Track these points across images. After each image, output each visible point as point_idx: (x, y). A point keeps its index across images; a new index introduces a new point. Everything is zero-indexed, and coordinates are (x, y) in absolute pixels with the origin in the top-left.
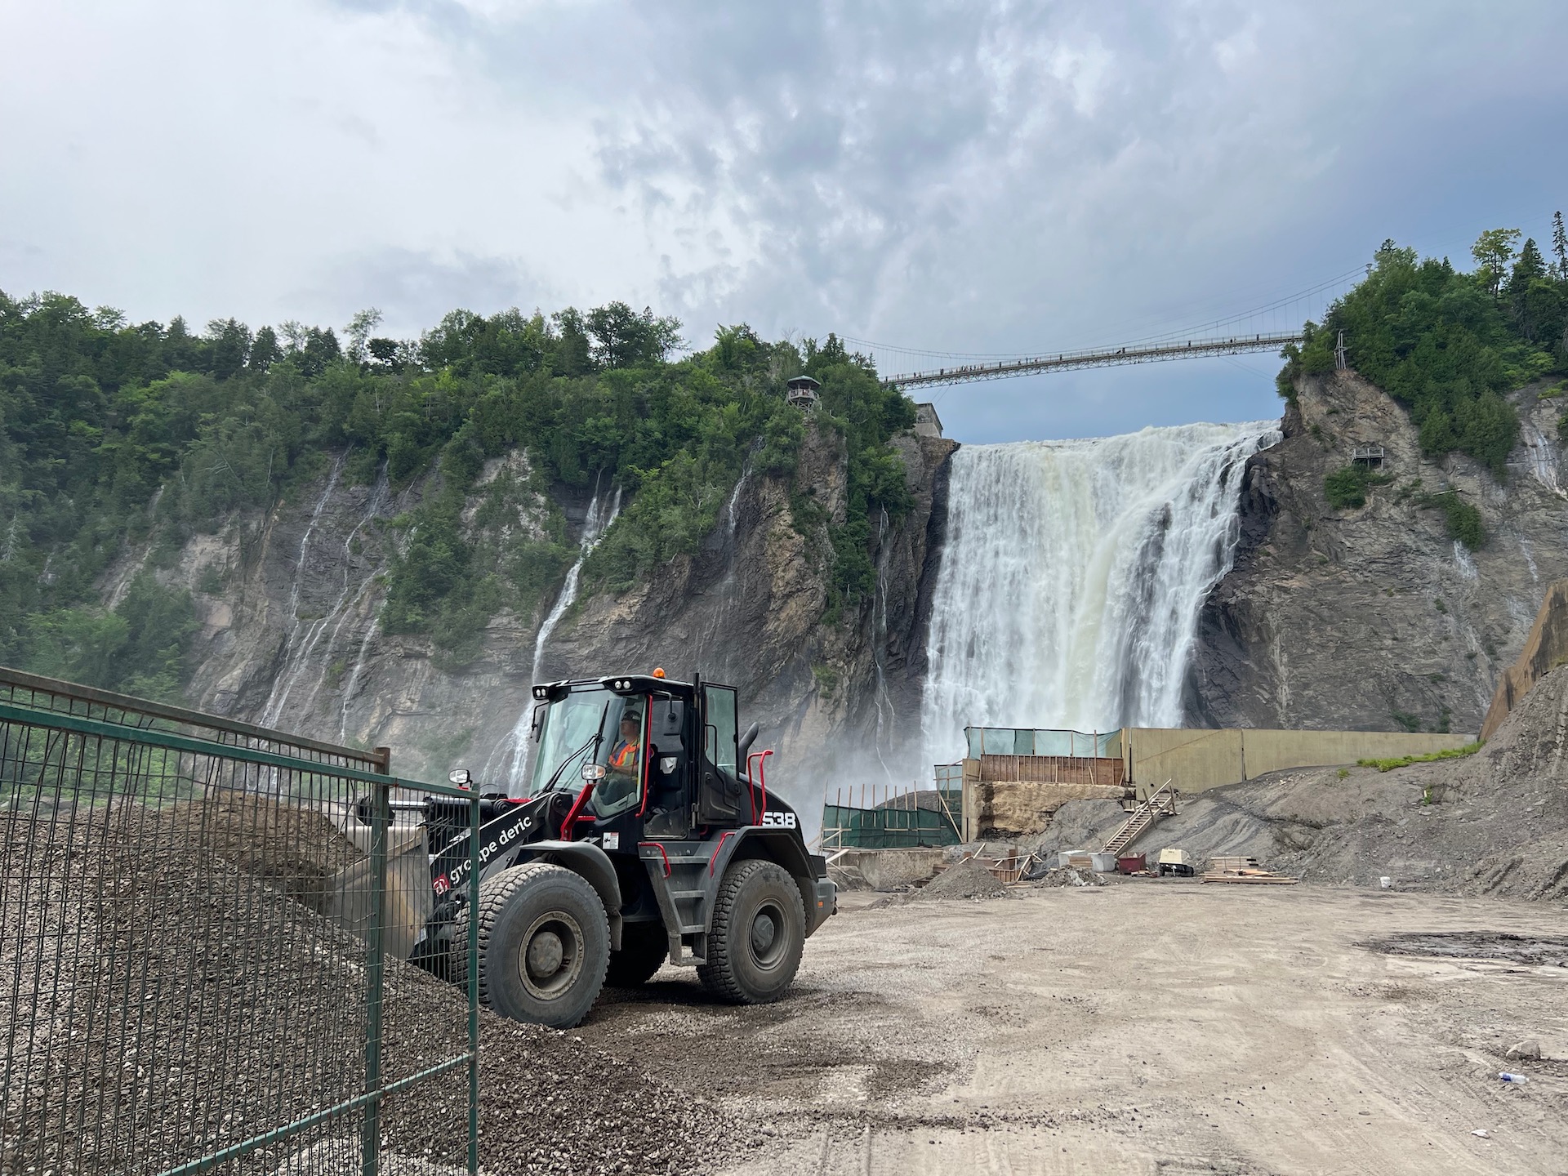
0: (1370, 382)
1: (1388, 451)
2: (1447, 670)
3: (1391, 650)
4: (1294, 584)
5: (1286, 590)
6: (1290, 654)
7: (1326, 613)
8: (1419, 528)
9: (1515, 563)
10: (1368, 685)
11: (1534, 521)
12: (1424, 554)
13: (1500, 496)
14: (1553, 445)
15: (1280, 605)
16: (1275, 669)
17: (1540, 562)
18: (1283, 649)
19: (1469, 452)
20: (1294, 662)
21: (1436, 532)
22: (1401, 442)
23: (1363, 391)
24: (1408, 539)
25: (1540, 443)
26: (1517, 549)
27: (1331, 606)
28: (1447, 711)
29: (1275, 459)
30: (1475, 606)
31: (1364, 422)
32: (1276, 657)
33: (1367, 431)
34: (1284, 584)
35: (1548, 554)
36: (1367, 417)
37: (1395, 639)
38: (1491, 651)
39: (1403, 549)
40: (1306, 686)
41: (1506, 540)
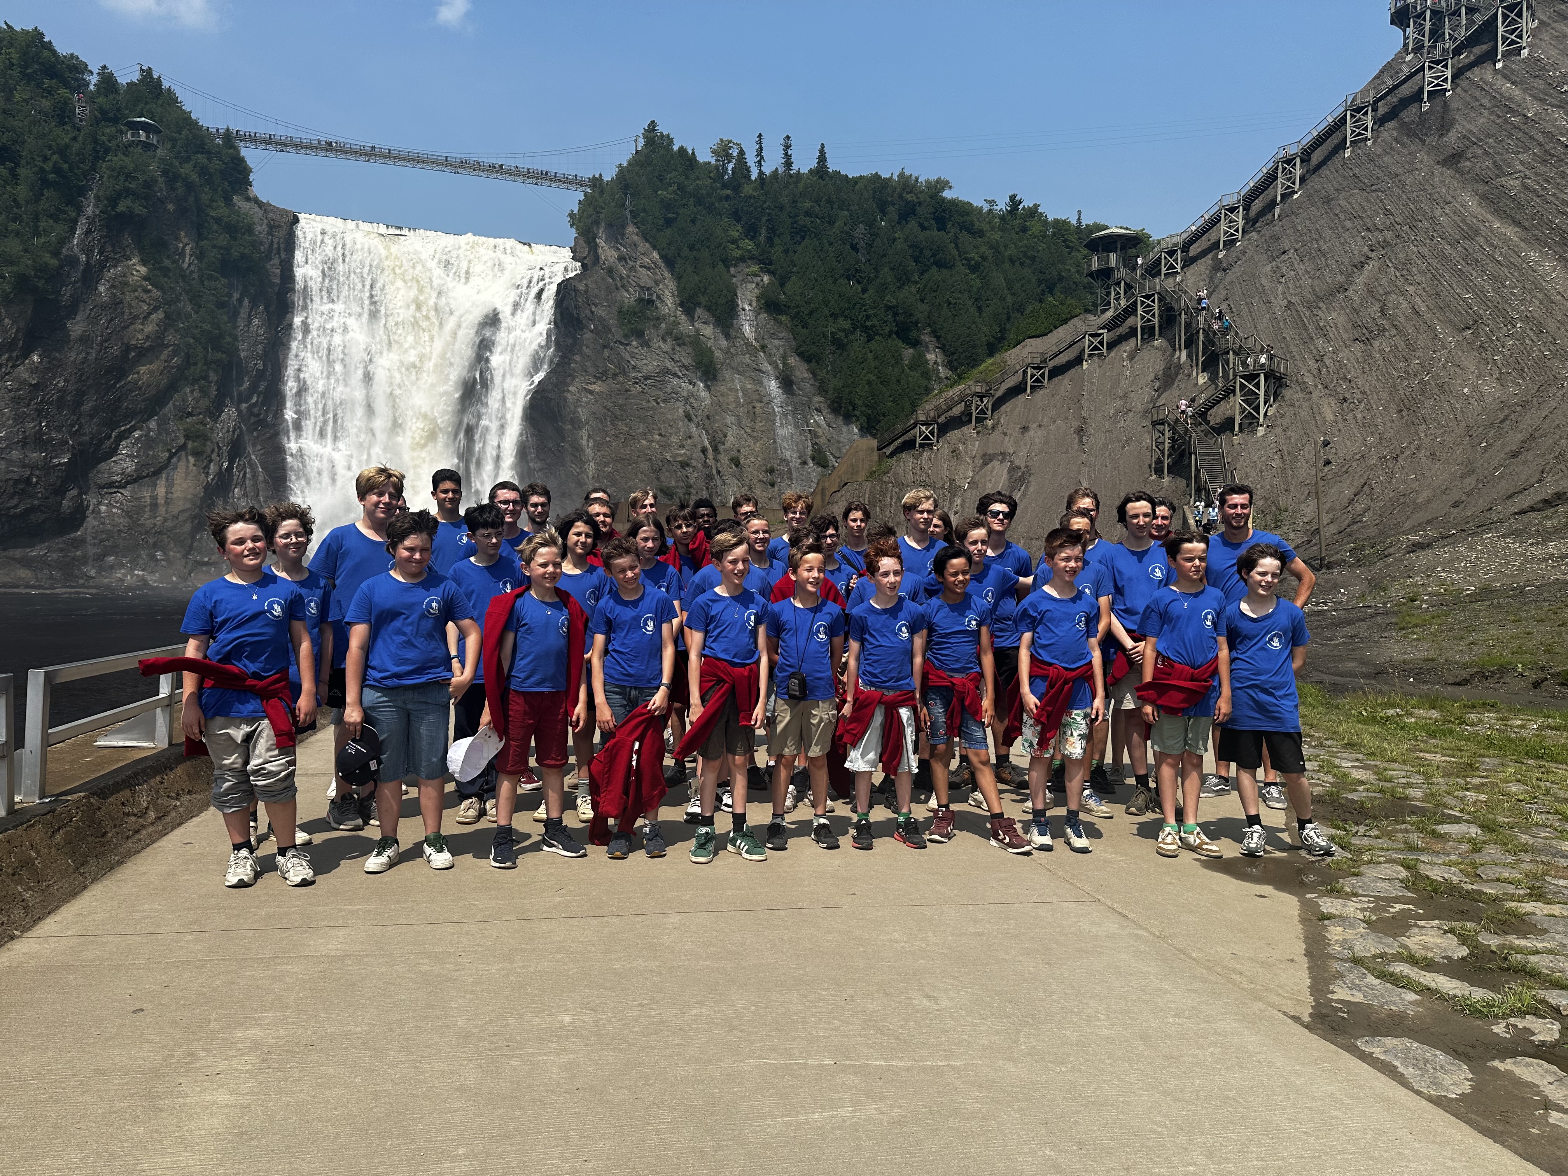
0: (647, 240)
1: (658, 297)
2: (691, 458)
3: (658, 442)
4: (596, 388)
5: (591, 392)
6: (595, 441)
7: (618, 412)
8: (676, 358)
9: (731, 390)
10: (645, 466)
11: (743, 363)
12: (679, 377)
13: (724, 343)
14: (754, 310)
15: (588, 403)
16: (583, 450)
17: (745, 391)
18: (589, 436)
19: (708, 309)
20: (598, 447)
21: (687, 361)
22: (667, 292)
23: (643, 246)
24: (669, 364)
25: (747, 308)
26: (733, 380)
27: (621, 407)
28: (689, 487)
29: (581, 287)
30: (708, 417)
31: (644, 271)
32: (584, 442)
33: (645, 277)
34: (590, 387)
35: (749, 386)
36: (645, 267)
37: (660, 435)
38: (716, 450)
39: (668, 372)
40: (606, 464)
41: (727, 374)
